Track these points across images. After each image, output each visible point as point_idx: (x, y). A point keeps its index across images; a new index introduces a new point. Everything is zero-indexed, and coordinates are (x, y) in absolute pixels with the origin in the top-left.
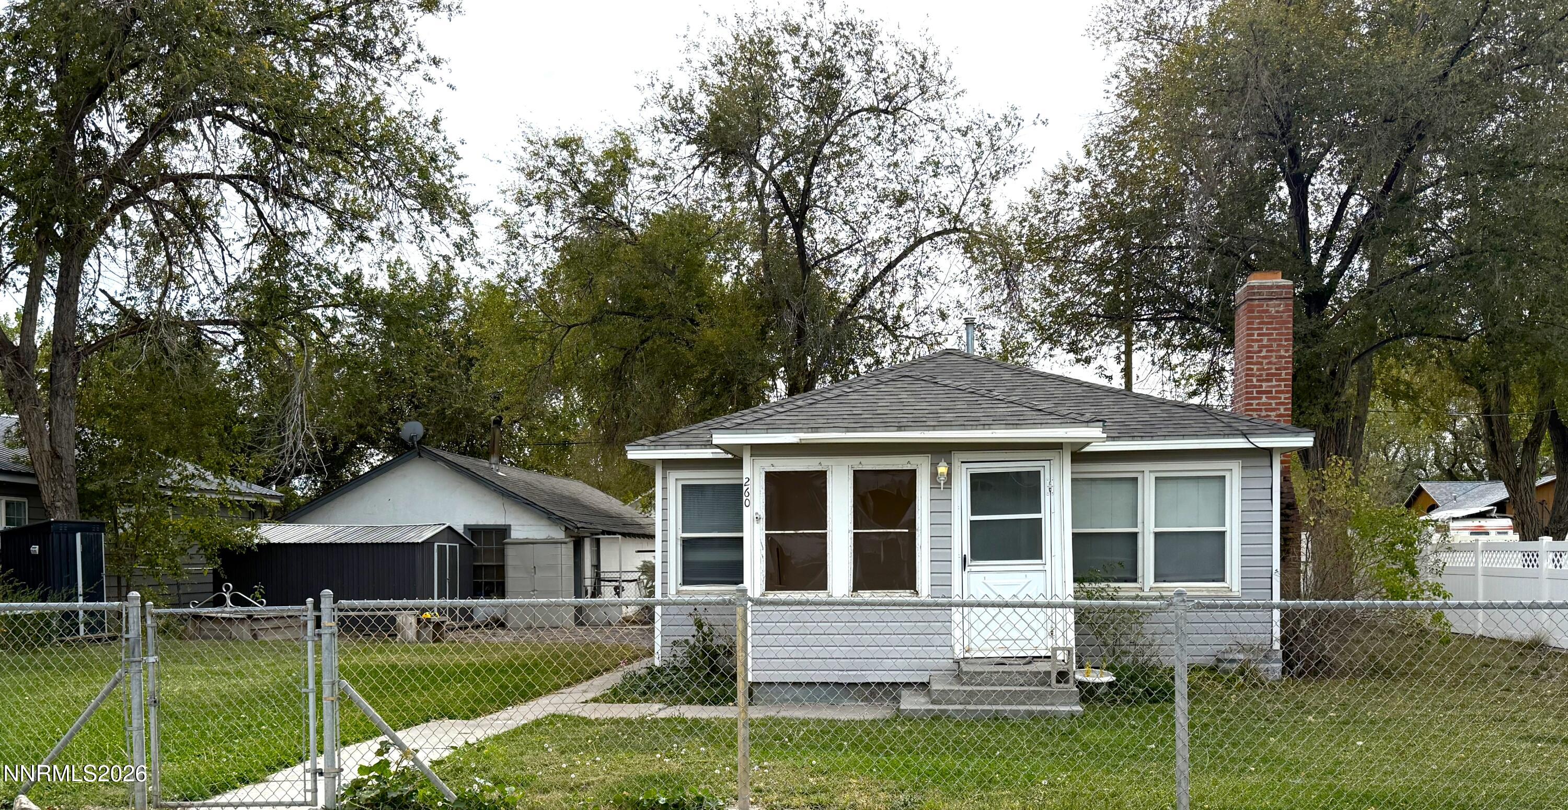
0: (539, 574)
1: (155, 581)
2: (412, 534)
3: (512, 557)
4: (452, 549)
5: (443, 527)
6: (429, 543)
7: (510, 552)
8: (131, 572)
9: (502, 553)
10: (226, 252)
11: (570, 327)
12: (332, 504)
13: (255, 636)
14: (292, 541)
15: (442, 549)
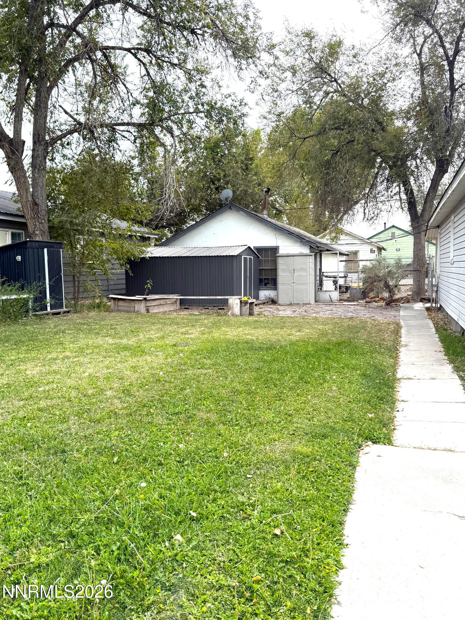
0: (296, 274)
1: (93, 278)
2: (230, 251)
3: (282, 265)
4: (250, 259)
5: (246, 247)
6: (239, 256)
7: (280, 261)
8: (80, 273)
9: (275, 262)
10: (129, 94)
11: (305, 139)
12: (185, 237)
13: (148, 311)
14: (166, 256)
15: (245, 259)
